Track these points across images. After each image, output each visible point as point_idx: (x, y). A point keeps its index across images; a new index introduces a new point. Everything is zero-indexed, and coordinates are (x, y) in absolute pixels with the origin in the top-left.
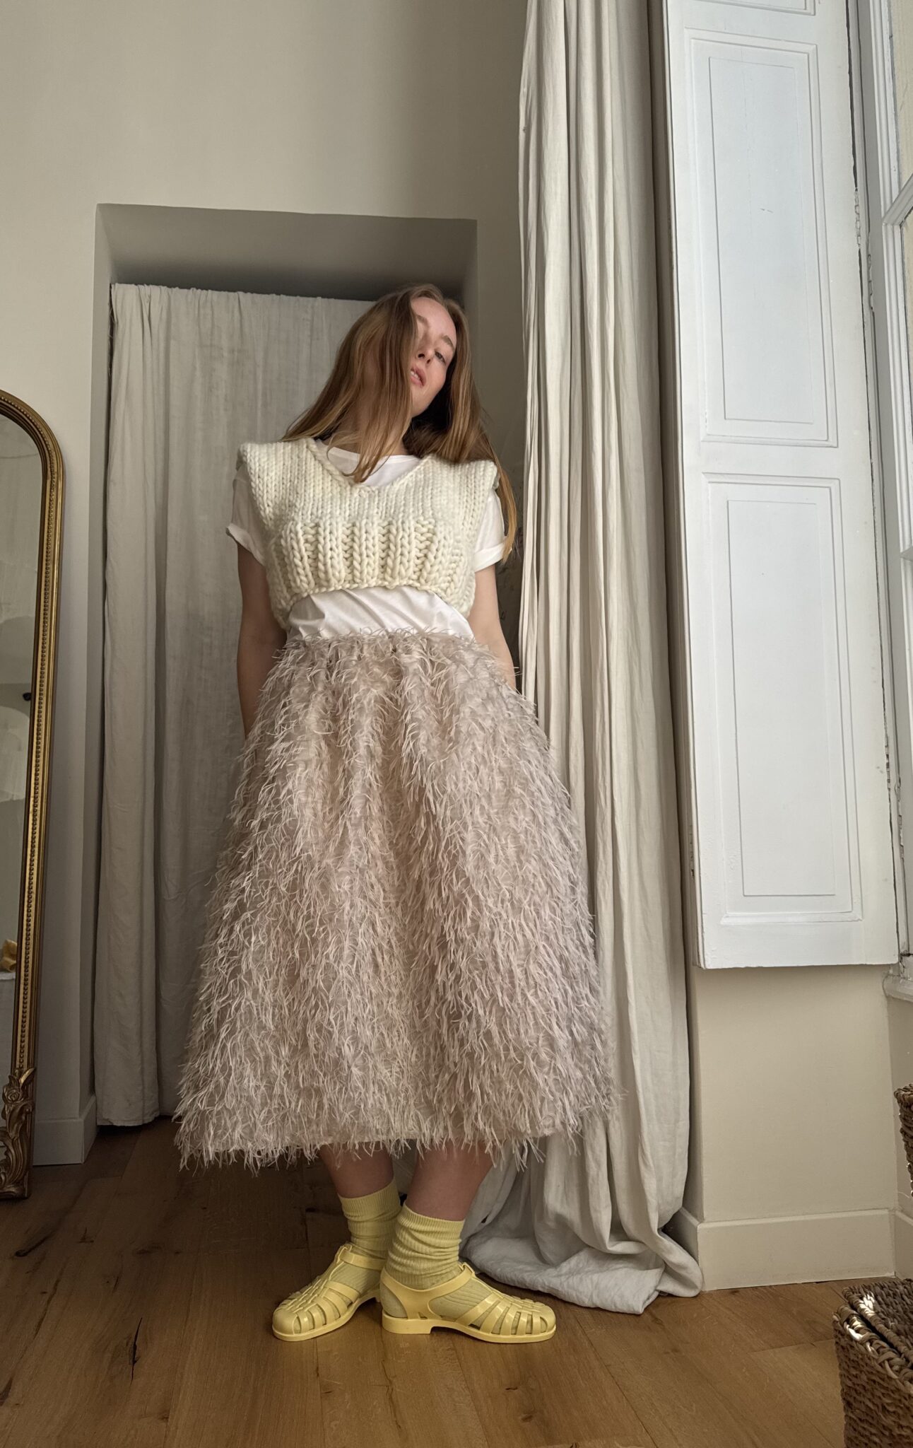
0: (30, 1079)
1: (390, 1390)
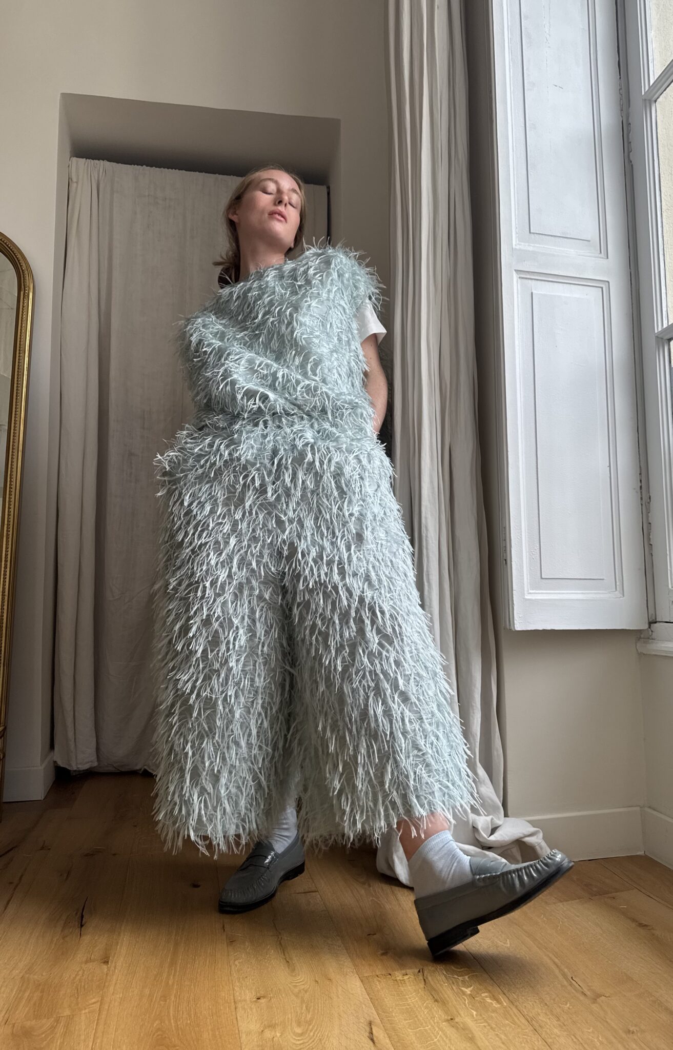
0: (2, 735)
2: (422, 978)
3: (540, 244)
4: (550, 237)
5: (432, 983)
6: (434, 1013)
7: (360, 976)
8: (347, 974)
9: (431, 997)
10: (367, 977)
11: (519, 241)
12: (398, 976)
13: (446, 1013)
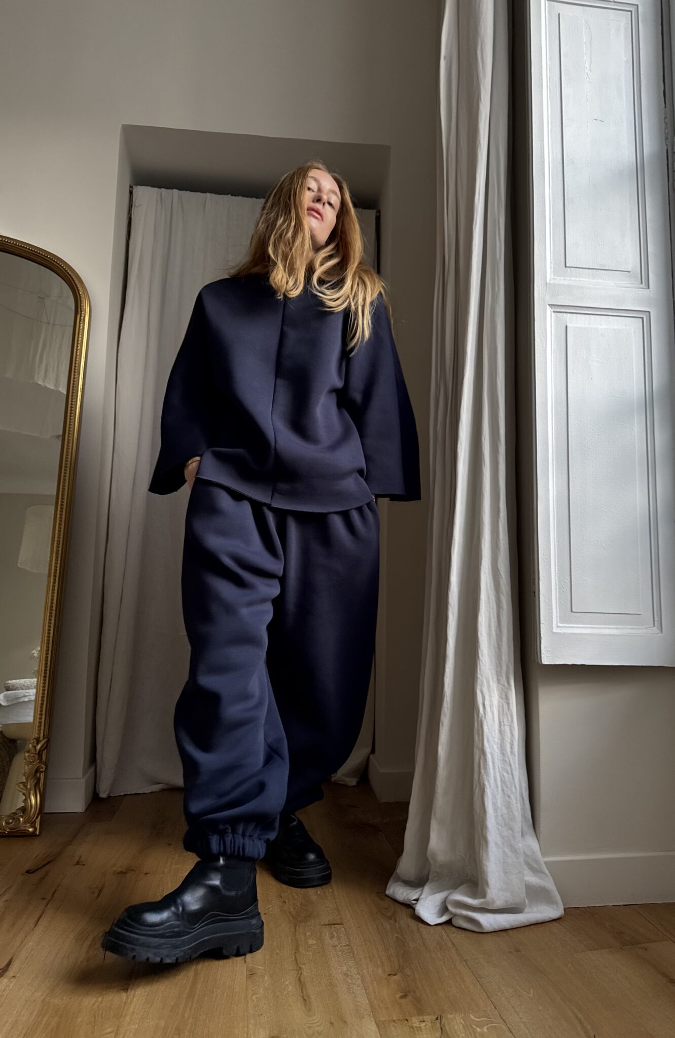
0: (47, 746)
1: (300, 972)
2: (438, 1025)
3: (576, 277)
4: (586, 270)
5: (450, 1033)
7: (377, 1020)
8: (363, 1017)
10: (383, 1023)
11: (554, 275)
12: (415, 1023)
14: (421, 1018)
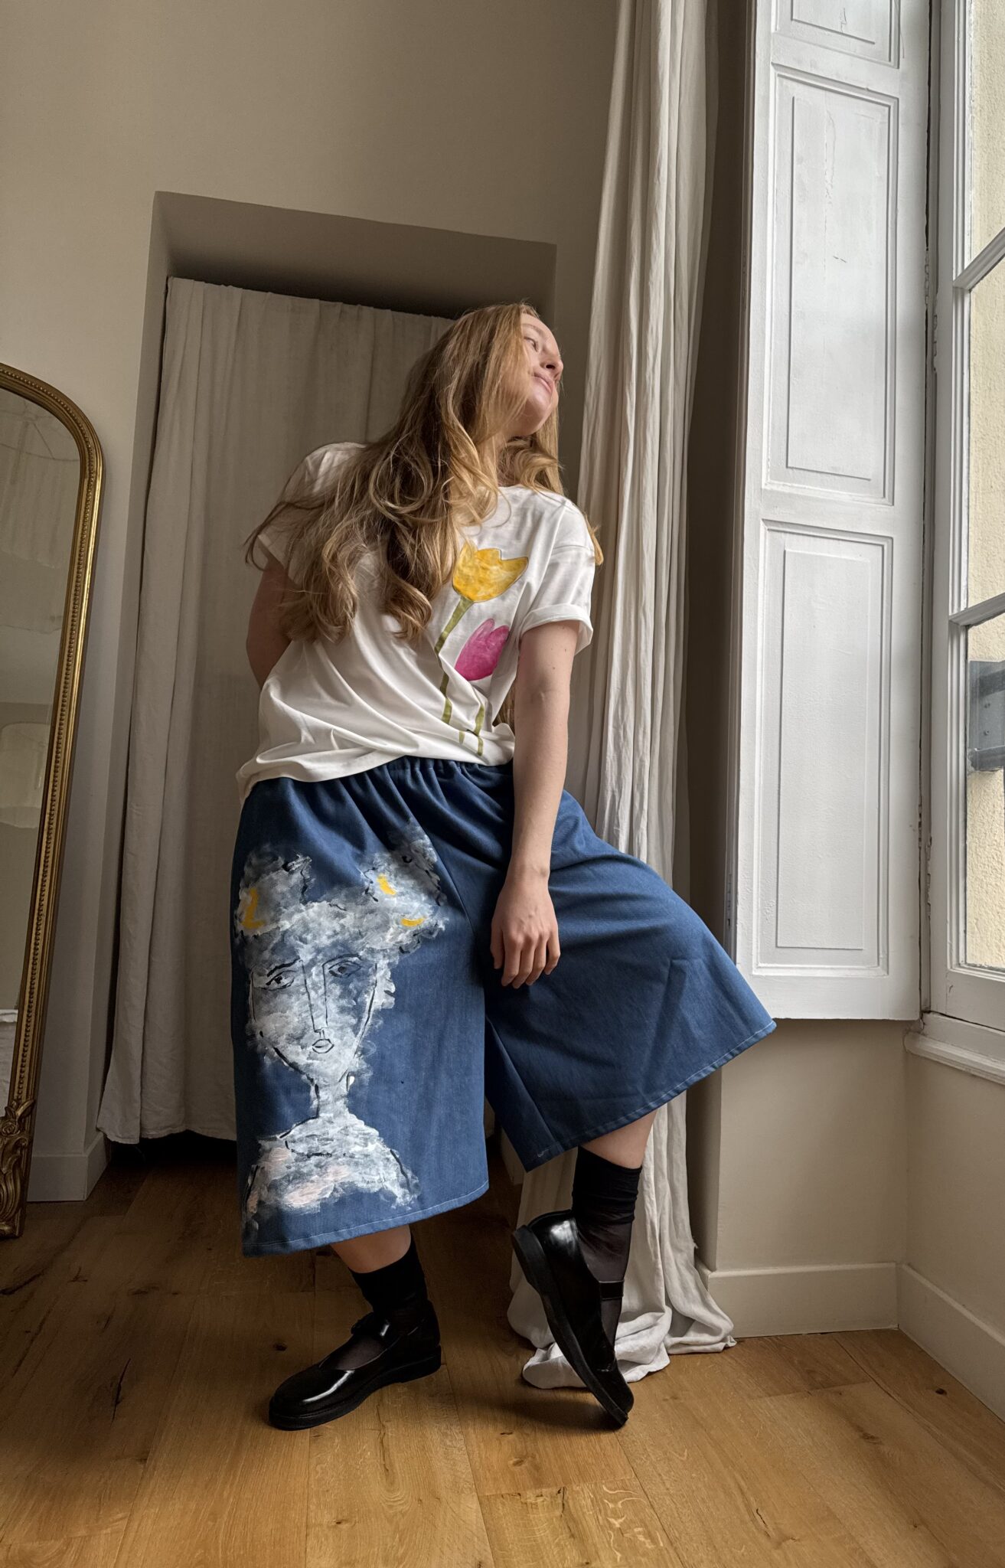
0: (28, 1113)
1: (383, 1432)
2: (560, 1501)
3: (799, 482)
4: (815, 474)
5: (573, 1511)
6: (567, 1553)
7: (480, 1495)
8: (462, 1492)
9: (567, 1530)
10: (488, 1498)
11: (771, 477)
12: (530, 1498)
13: (582, 1554)
14: (538, 1491)
